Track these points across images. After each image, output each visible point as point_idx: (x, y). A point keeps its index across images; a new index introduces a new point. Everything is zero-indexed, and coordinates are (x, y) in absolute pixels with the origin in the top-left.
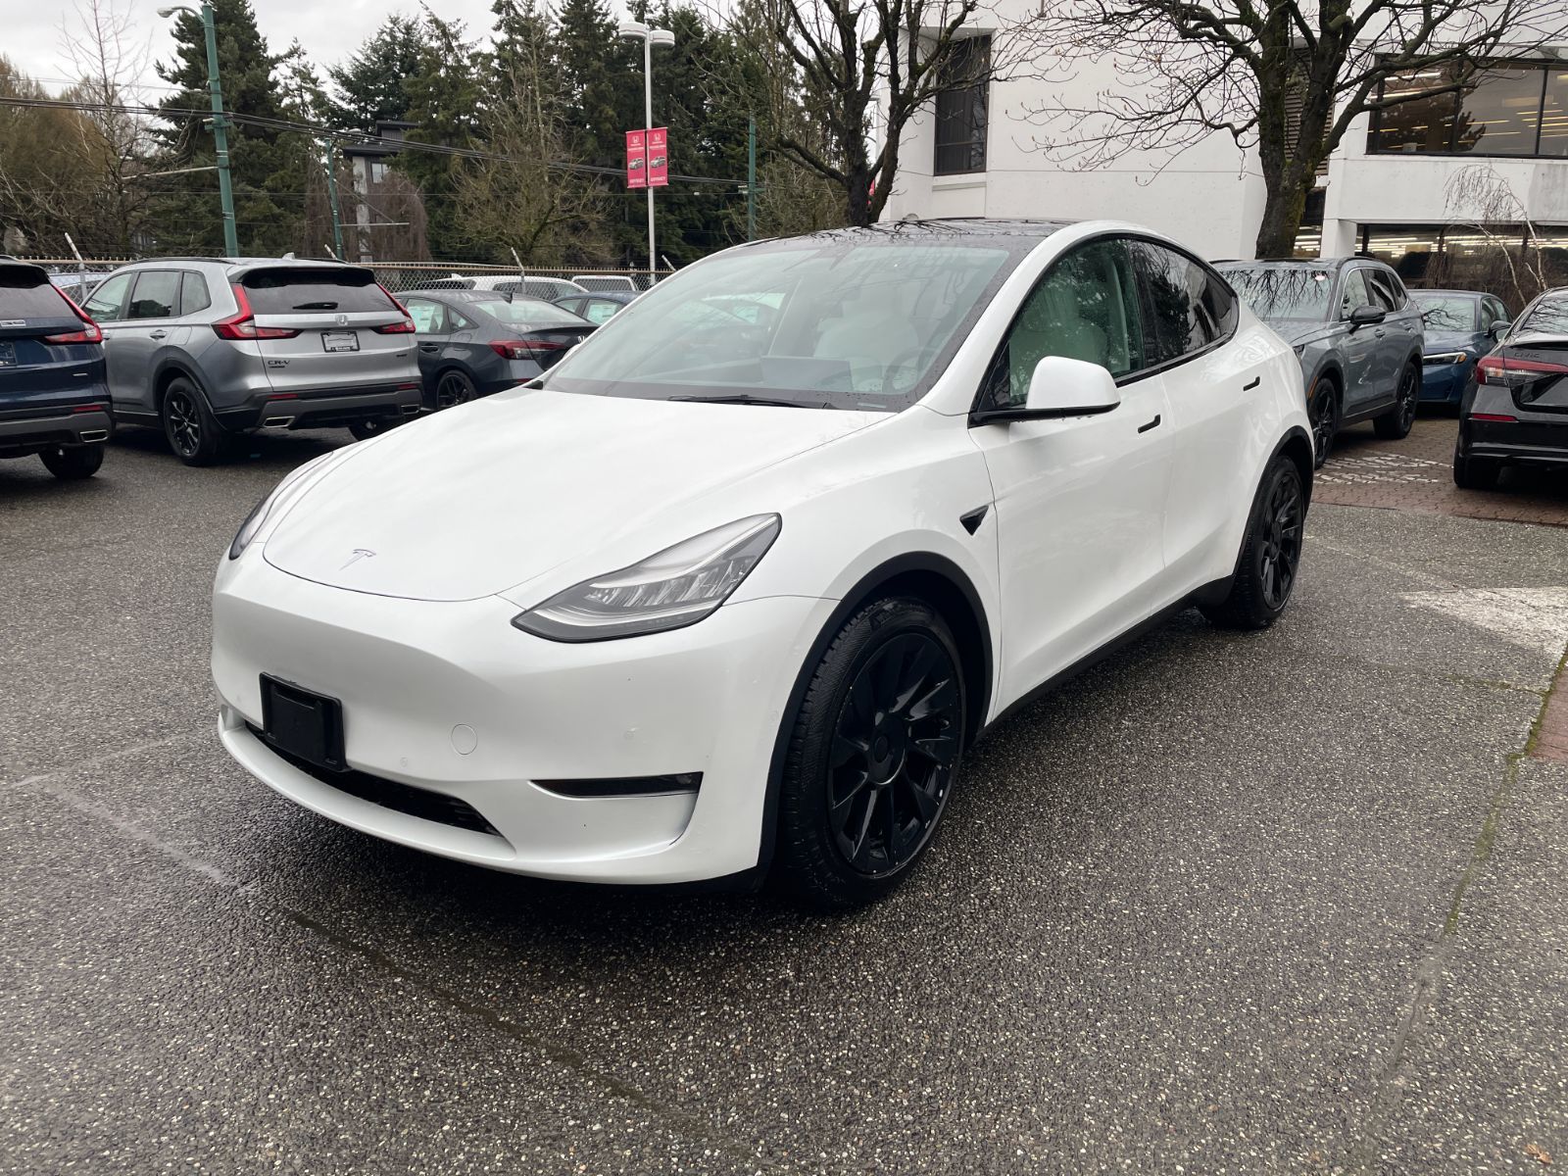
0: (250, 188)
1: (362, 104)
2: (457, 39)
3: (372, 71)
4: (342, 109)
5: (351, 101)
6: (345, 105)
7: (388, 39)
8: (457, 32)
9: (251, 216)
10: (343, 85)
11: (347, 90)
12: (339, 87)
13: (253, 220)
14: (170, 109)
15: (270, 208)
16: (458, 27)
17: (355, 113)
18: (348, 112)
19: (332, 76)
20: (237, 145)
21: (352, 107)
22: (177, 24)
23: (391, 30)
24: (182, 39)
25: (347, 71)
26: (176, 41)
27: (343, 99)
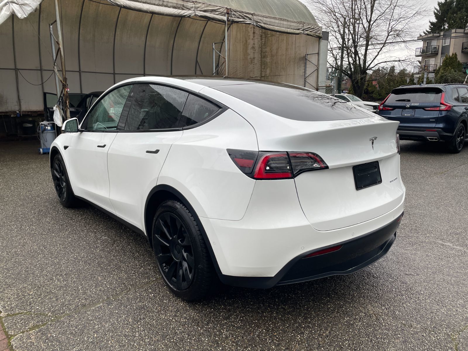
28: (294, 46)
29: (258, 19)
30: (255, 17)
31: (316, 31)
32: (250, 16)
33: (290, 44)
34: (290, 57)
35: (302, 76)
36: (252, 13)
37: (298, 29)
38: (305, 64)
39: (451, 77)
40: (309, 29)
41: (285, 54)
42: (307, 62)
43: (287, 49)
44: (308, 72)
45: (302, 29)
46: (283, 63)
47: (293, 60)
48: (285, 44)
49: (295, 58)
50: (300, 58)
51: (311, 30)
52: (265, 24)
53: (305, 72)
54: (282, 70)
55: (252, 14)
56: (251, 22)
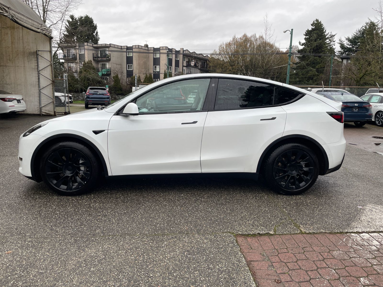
0: (312, 68)
1: (353, 46)
2: (377, 26)
3: (357, 37)
4: (347, 47)
5: (350, 45)
6: (348, 46)
7: (365, 28)
8: (378, 24)
9: (310, 75)
10: (349, 41)
11: (350, 43)
12: (348, 42)
13: (311, 76)
14: (300, 51)
15: (315, 73)
16: (378, 23)
17: (351, 48)
18: (349, 48)
19: (346, 39)
20: (311, 59)
21: (351, 46)
22: (305, 32)
23: (366, 26)
24: (306, 35)
25: (350, 38)
26: (305, 36)
27: (348, 45)
28: (21, 41)
29: (13, 13)
30: (10, 11)
31: (49, 32)
32: (7, 9)
33: (16, 39)
34: (18, 51)
35: (34, 69)
36: (8, 6)
37: (38, 29)
38: (37, 58)
39: (91, 77)
40: (45, 30)
41: (11, 47)
42: (39, 57)
43: (12, 43)
44: (41, 66)
45: (40, 29)
46: (9, 55)
47: (22, 54)
48: (10, 38)
49: (24, 52)
50: (29, 53)
51: (46, 31)
52: (17, 18)
53: (38, 66)
54: (9, 61)
55: (8, 8)
56: (8, 15)
